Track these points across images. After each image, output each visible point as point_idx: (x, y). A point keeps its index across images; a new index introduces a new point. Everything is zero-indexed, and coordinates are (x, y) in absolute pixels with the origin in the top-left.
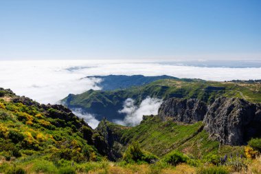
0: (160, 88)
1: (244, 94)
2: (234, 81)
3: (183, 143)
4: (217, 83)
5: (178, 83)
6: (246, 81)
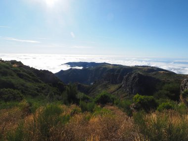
0: (102, 68)
3: (112, 93)
5: (111, 66)
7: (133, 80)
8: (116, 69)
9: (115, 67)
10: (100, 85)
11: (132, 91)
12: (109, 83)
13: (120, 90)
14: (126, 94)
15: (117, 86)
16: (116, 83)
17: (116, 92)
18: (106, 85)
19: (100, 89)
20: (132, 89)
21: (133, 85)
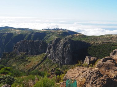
0: (6, 34)
1: (55, 36)
2: (47, 29)
3: (36, 67)
4: (38, 30)
5: (18, 31)
6: (52, 29)
7: (64, 46)
8: (26, 35)
9: (24, 32)
10: (14, 59)
11: (63, 61)
12: (26, 54)
13: (47, 62)
14: (56, 65)
15: (40, 57)
16: (38, 53)
17: (42, 65)
18: (23, 58)
19: (15, 65)
20: (63, 58)
21: (65, 54)
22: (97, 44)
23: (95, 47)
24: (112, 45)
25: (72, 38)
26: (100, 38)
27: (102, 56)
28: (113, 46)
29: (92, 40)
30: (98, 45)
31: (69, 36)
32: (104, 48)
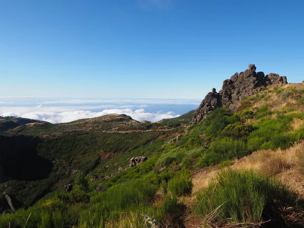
22: (54, 136)
23: (49, 142)
24: (78, 135)
25: (20, 131)
26: (68, 126)
27: (61, 154)
28: (78, 137)
29: (56, 130)
30: (55, 138)
31: (15, 129)
32: (64, 141)
